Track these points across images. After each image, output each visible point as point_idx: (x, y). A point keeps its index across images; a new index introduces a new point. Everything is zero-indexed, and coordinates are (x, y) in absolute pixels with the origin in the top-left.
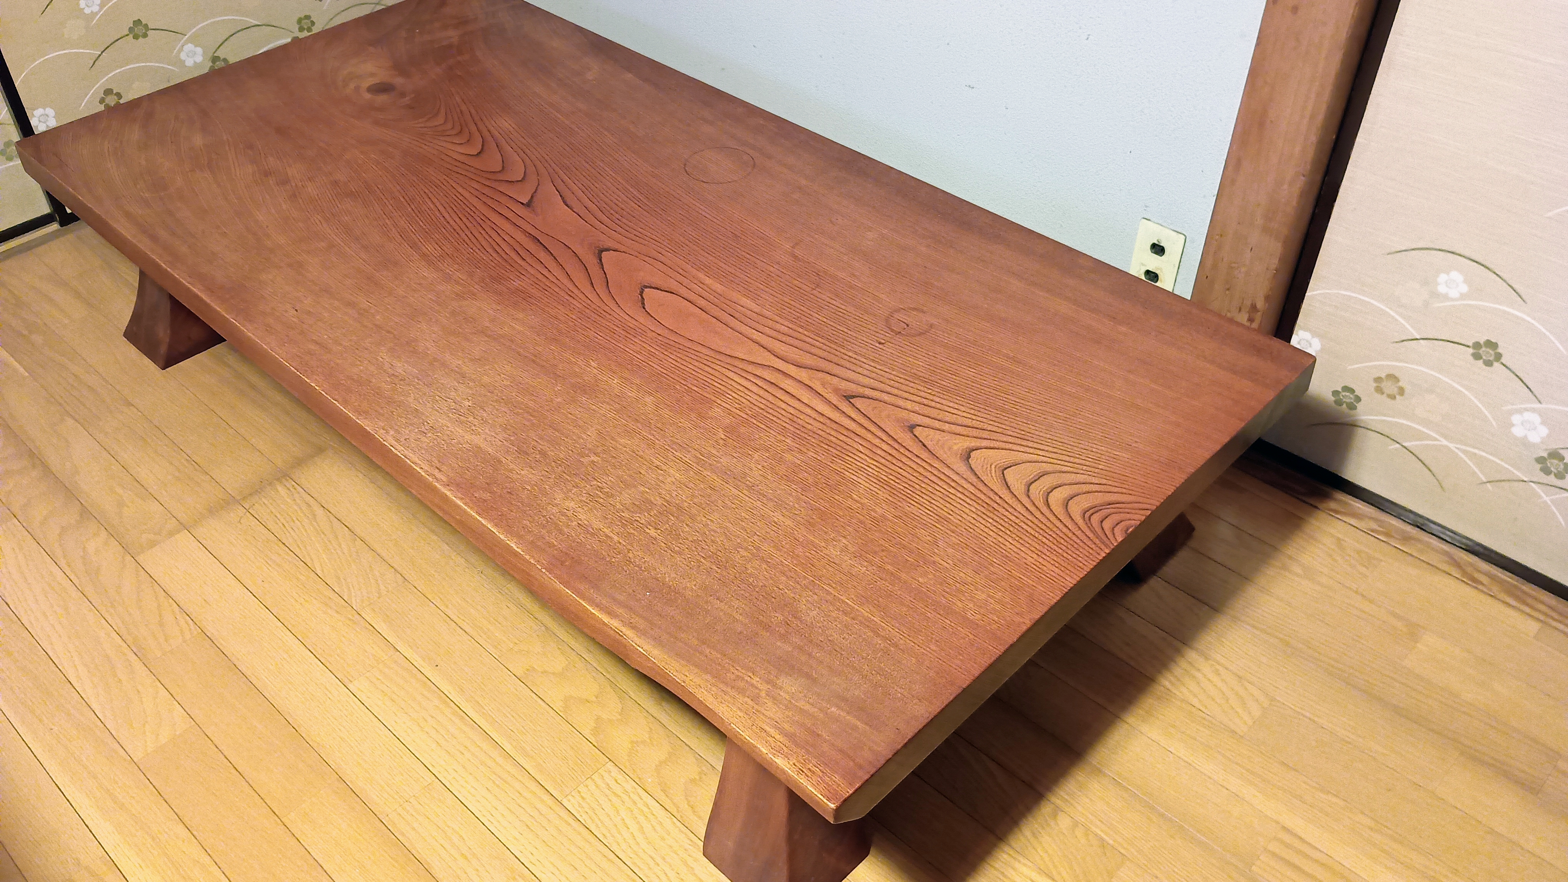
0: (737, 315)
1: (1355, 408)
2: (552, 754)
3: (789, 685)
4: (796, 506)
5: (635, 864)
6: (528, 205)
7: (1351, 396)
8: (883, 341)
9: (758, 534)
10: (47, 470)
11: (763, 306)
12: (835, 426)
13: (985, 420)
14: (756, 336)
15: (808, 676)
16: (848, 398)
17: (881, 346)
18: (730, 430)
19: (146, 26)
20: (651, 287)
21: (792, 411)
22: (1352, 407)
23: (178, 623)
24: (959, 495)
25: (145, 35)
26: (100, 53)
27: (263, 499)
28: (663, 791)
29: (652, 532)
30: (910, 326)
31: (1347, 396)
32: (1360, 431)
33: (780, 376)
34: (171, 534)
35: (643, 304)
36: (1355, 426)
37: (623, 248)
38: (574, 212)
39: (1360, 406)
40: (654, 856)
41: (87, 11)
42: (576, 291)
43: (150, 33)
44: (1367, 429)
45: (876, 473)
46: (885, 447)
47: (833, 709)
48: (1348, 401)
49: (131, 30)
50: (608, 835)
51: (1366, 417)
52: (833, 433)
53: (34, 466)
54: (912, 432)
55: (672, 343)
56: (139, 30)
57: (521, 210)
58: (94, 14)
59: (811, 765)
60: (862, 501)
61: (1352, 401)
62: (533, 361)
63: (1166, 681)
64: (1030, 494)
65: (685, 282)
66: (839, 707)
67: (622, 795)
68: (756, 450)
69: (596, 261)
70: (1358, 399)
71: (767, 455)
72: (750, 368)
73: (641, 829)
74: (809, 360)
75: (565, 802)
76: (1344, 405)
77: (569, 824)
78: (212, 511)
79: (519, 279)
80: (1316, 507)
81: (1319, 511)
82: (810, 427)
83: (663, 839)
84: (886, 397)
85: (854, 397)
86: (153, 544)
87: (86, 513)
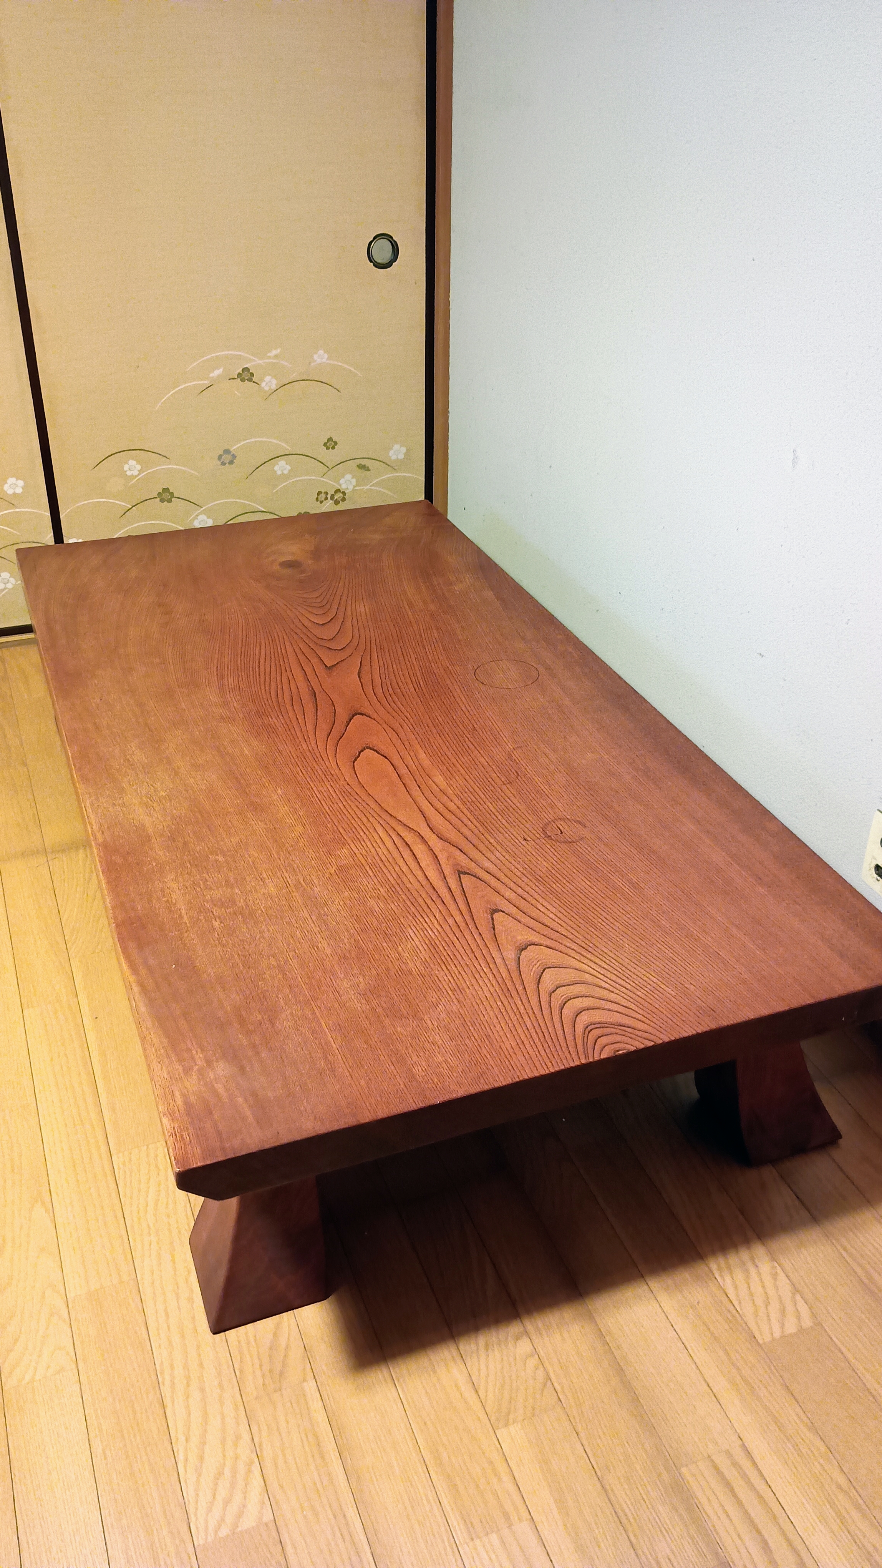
0: (423, 786)
3: (222, 1069)
4: (346, 940)
6: (329, 668)
8: (529, 839)
9: (297, 951)
11: (450, 786)
12: (431, 891)
13: (564, 925)
14: (425, 805)
15: (242, 1069)
16: (461, 873)
17: (524, 843)
18: (341, 869)
19: (172, 494)
20: (372, 749)
21: (405, 869)
24: (490, 976)
25: (169, 501)
26: (130, 507)
29: (216, 924)
30: (563, 834)
33: (418, 840)
35: (356, 760)
37: (374, 715)
38: (361, 682)
41: (129, 474)
42: (312, 737)
43: (174, 500)
45: (433, 937)
46: (459, 919)
47: (240, 1098)
49: (159, 494)
52: (424, 896)
54: (492, 915)
55: (353, 793)
56: (166, 496)
57: (320, 669)
59: (187, 1133)
60: (403, 954)
62: (237, 778)
64: (553, 994)
65: (403, 752)
66: (246, 1100)
68: (350, 889)
69: (346, 719)
71: (356, 896)
72: (399, 829)
74: (452, 835)
79: (277, 718)
82: (409, 886)
84: (493, 882)
85: (466, 874)
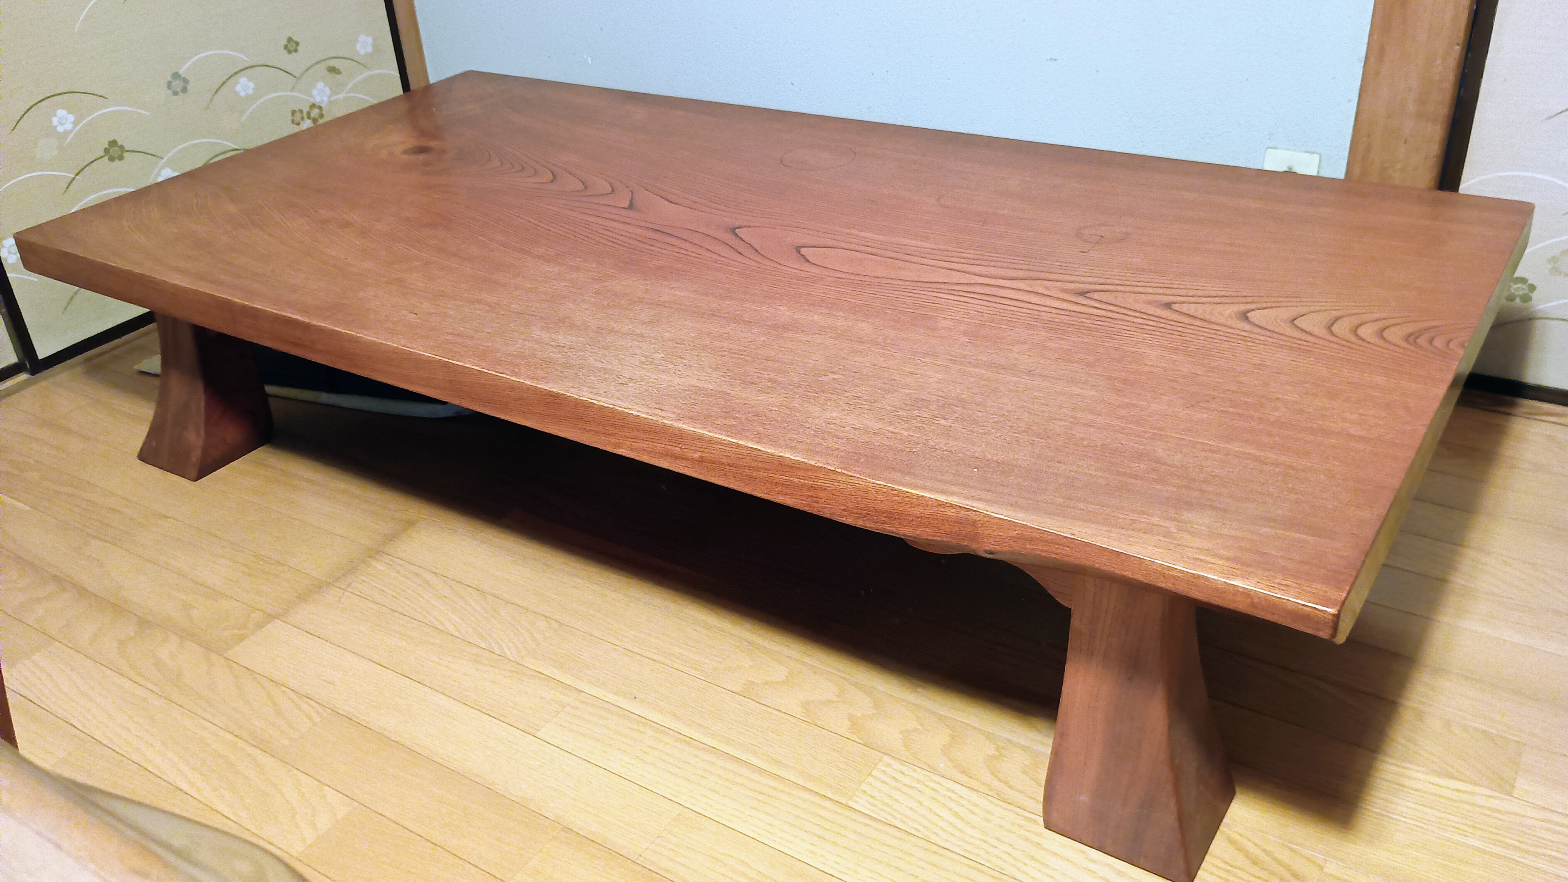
1: (1530, 299)
2: (814, 760)
3: (1198, 518)
4: (1090, 379)
5: (966, 851)
6: (631, 207)
7: (1524, 287)
8: (1085, 251)
10: (82, 592)
11: (939, 243)
12: (1083, 316)
13: (1240, 290)
14: (945, 264)
15: (1213, 508)
16: (1083, 294)
17: (1086, 254)
18: (971, 334)
19: (122, 147)
20: (804, 247)
21: (1029, 312)
22: (1526, 299)
23: (300, 709)
24: (1261, 346)
25: (121, 158)
26: (73, 176)
27: (362, 577)
28: (963, 772)
29: (943, 422)
30: (1105, 237)
31: (1519, 288)
32: (1538, 323)
33: (997, 289)
34: (260, 626)
35: (806, 259)
36: (1534, 319)
37: (755, 224)
38: (684, 207)
39: (1535, 295)
40: (984, 838)
41: (60, 129)
42: (723, 259)
43: (126, 155)
44: (1548, 318)
46: (1151, 323)
47: (1265, 529)
48: (1521, 293)
49: (106, 151)
50: (920, 828)
51: (1544, 306)
52: (1085, 321)
53: (64, 590)
54: (1171, 309)
55: (856, 282)
56: (115, 151)
57: (625, 213)
58: (67, 133)
61: (1526, 292)
62: (714, 315)
63: (1458, 580)
64: (1336, 334)
65: (839, 238)
66: (1270, 527)
67: (917, 785)
69: (733, 237)
70: (1533, 288)
72: (957, 288)
73: (956, 814)
74: (1017, 274)
75: (851, 804)
76: (1518, 300)
77: (868, 825)
78: (302, 597)
79: (656, 259)
80: (1510, 414)
81: (1513, 417)
82: (1057, 320)
83: (988, 821)
84: (1119, 288)
85: (1087, 292)
86: (241, 639)
87: (144, 624)
